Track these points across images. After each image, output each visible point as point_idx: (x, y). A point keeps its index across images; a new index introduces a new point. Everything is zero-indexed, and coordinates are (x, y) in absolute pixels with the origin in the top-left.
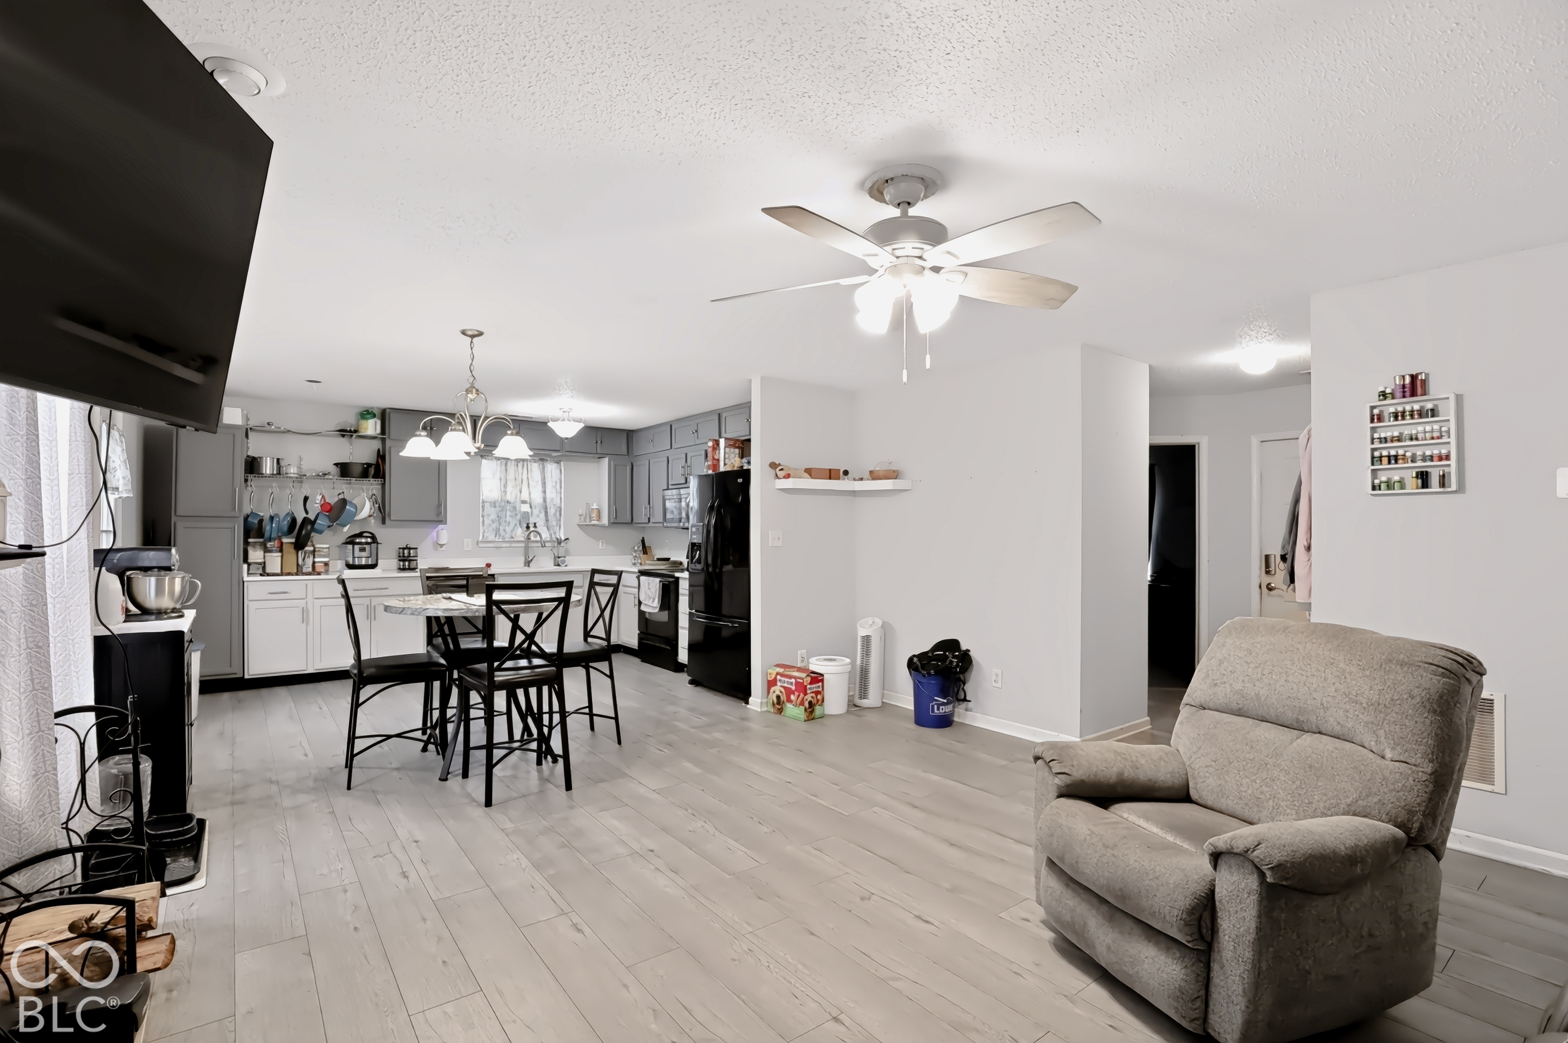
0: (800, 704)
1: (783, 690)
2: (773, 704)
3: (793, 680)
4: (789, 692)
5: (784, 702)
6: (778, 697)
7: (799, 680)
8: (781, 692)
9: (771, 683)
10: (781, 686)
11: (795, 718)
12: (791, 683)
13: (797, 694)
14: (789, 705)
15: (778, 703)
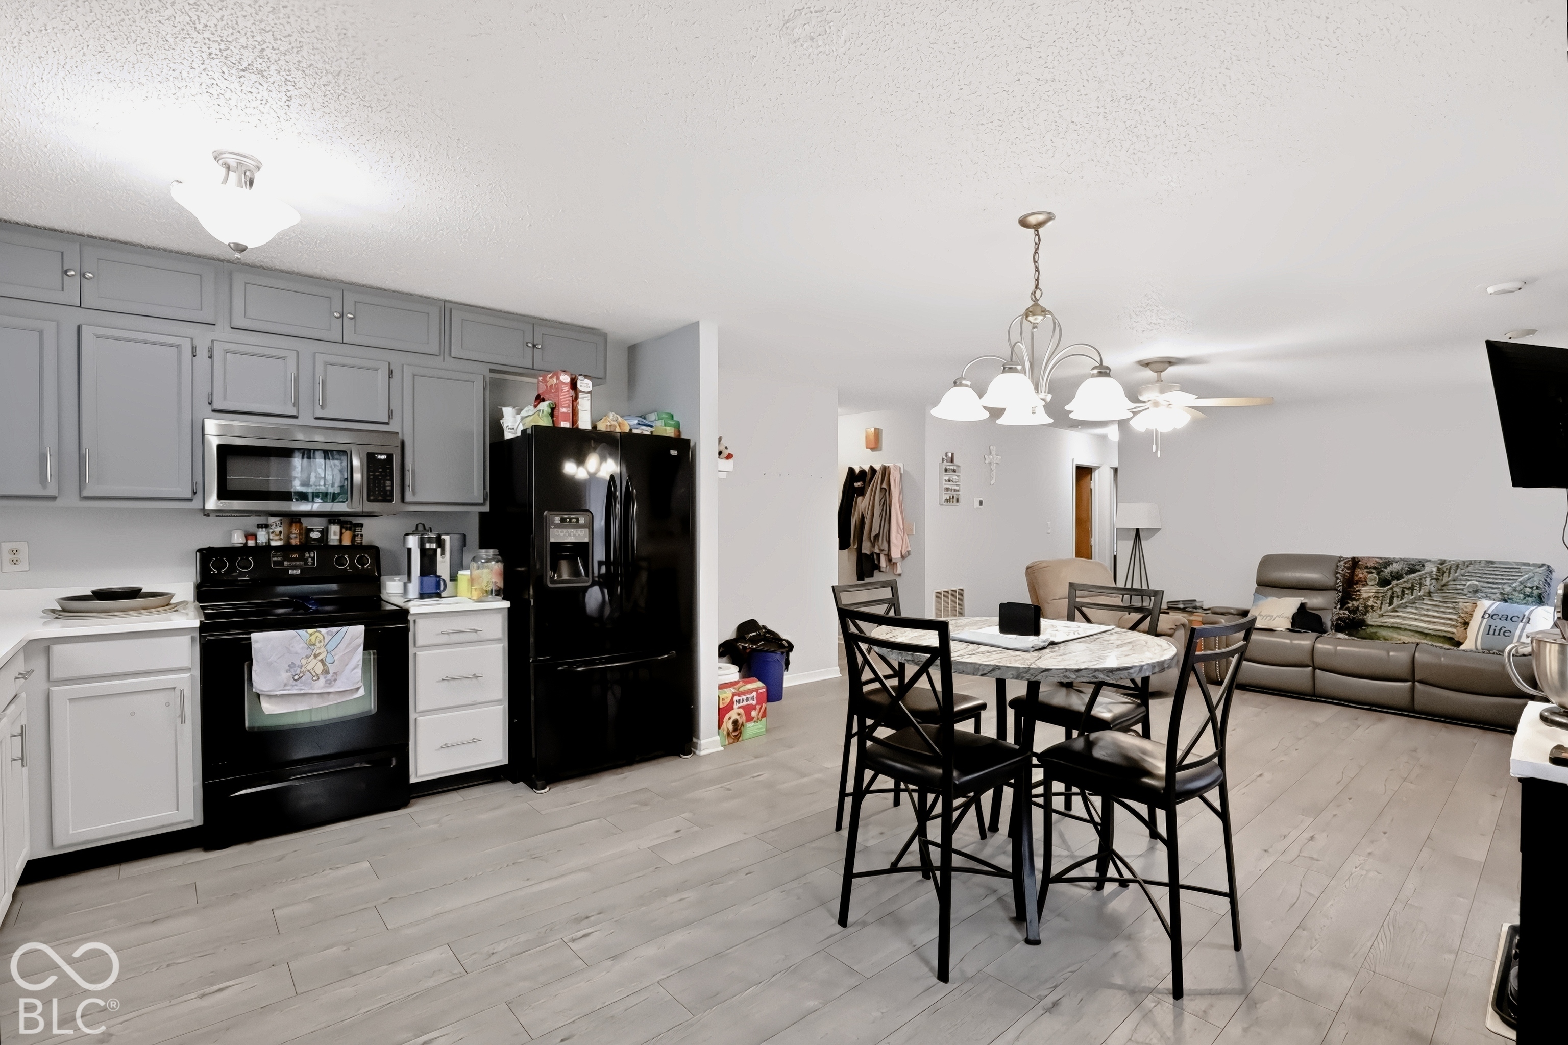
0: (762, 717)
1: (741, 711)
2: (729, 734)
3: (754, 694)
4: (748, 709)
5: (742, 724)
6: (735, 723)
7: (760, 691)
8: (739, 714)
9: (722, 712)
10: (739, 707)
11: (757, 736)
12: (752, 699)
13: (758, 707)
14: (750, 725)
15: (735, 729)
